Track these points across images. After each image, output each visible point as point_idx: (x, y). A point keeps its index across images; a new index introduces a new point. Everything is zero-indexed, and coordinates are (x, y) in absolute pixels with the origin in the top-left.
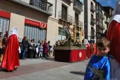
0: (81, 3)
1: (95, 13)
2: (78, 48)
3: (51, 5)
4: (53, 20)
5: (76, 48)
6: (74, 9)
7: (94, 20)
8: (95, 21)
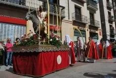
0: (95, 2)
1: (112, 10)
2: (55, 48)
3: (64, 8)
4: (67, 22)
5: (51, 48)
6: (88, 8)
7: (113, 17)
8: (113, 19)
